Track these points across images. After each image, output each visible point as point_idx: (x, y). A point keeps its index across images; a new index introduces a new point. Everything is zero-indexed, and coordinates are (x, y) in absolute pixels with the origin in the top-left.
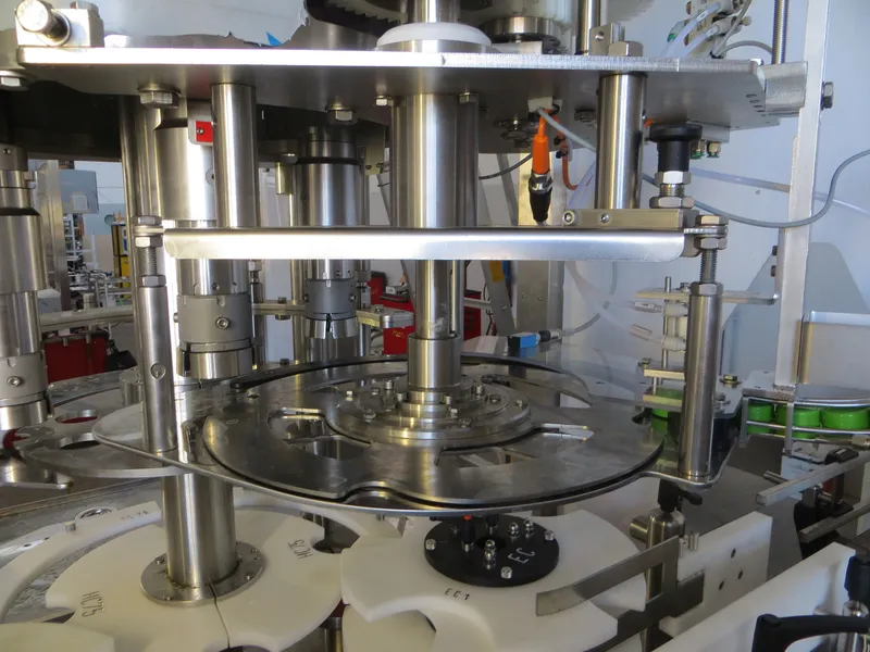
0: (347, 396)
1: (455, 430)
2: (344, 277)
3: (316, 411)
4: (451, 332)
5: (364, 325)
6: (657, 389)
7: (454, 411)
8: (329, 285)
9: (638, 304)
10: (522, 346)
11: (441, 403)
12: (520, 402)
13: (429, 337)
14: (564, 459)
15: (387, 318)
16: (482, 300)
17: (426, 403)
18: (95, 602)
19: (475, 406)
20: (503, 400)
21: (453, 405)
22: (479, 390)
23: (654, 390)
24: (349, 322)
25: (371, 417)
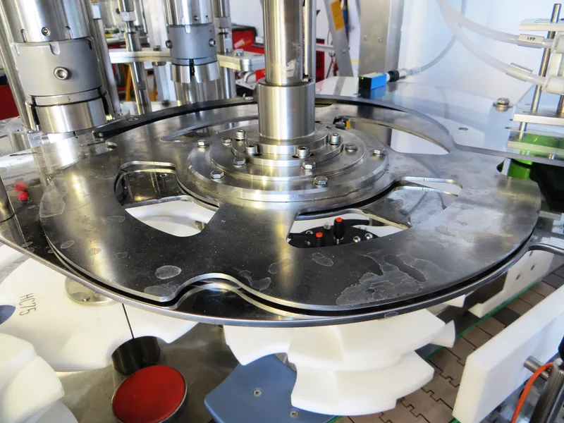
0: (199, 146)
1: (310, 191)
2: (202, 22)
3: (168, 164)
4: (305, 76)
5: (228, 69)
6: (524, 135)
7: (309, 167)
8: (188, 30)
9: (524, 39)
10: (372, 87)
11: (294, 157)
12: (377, 152)
13: (280, 83)
14: (437, 229)
15: (246, 62)
16: (326, 45)
17: (279, 158)
18: (29, 303)
19: (331, 158)
20: (359, 150)
21: (307, 160)
22: (334, 139)
23: (521, 136)
24: (210, 66)
25: (219, 176)
